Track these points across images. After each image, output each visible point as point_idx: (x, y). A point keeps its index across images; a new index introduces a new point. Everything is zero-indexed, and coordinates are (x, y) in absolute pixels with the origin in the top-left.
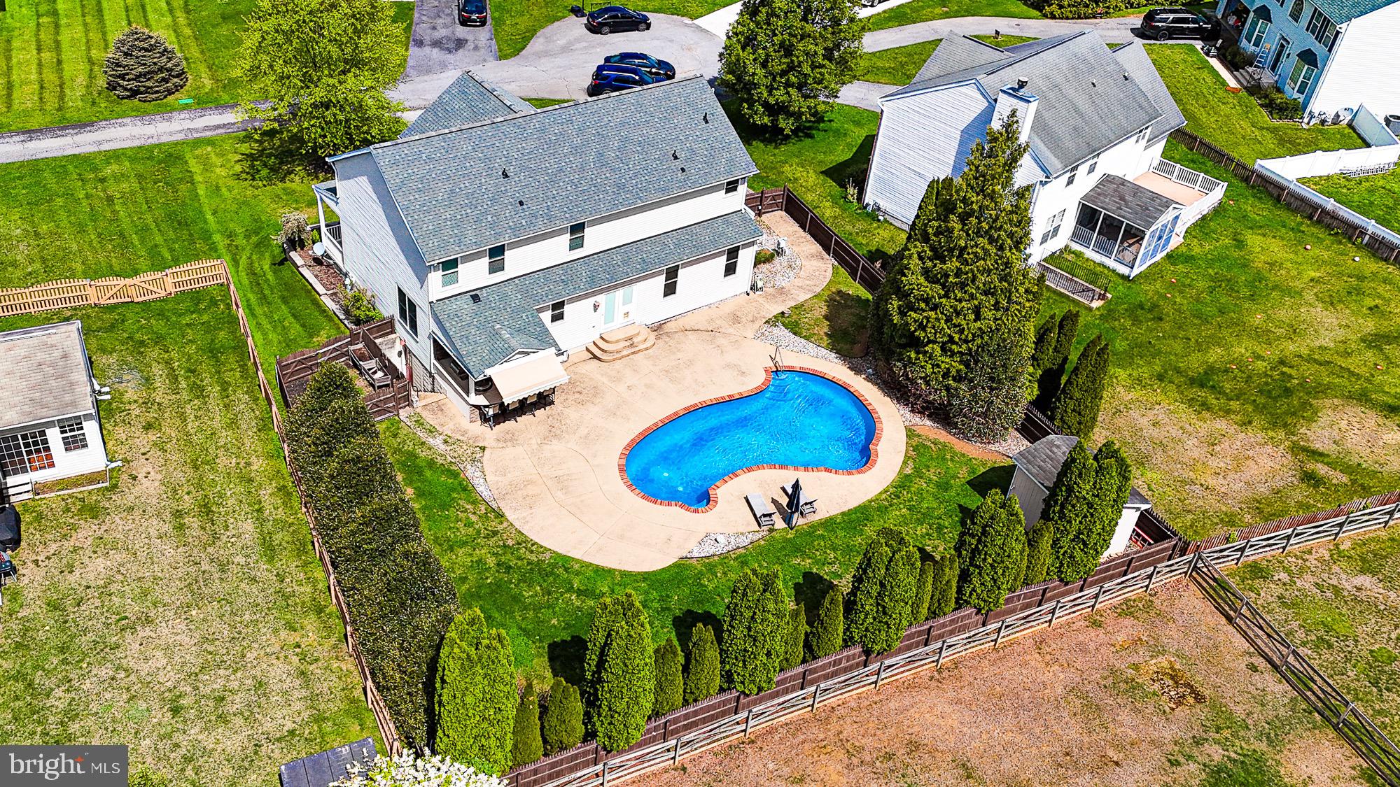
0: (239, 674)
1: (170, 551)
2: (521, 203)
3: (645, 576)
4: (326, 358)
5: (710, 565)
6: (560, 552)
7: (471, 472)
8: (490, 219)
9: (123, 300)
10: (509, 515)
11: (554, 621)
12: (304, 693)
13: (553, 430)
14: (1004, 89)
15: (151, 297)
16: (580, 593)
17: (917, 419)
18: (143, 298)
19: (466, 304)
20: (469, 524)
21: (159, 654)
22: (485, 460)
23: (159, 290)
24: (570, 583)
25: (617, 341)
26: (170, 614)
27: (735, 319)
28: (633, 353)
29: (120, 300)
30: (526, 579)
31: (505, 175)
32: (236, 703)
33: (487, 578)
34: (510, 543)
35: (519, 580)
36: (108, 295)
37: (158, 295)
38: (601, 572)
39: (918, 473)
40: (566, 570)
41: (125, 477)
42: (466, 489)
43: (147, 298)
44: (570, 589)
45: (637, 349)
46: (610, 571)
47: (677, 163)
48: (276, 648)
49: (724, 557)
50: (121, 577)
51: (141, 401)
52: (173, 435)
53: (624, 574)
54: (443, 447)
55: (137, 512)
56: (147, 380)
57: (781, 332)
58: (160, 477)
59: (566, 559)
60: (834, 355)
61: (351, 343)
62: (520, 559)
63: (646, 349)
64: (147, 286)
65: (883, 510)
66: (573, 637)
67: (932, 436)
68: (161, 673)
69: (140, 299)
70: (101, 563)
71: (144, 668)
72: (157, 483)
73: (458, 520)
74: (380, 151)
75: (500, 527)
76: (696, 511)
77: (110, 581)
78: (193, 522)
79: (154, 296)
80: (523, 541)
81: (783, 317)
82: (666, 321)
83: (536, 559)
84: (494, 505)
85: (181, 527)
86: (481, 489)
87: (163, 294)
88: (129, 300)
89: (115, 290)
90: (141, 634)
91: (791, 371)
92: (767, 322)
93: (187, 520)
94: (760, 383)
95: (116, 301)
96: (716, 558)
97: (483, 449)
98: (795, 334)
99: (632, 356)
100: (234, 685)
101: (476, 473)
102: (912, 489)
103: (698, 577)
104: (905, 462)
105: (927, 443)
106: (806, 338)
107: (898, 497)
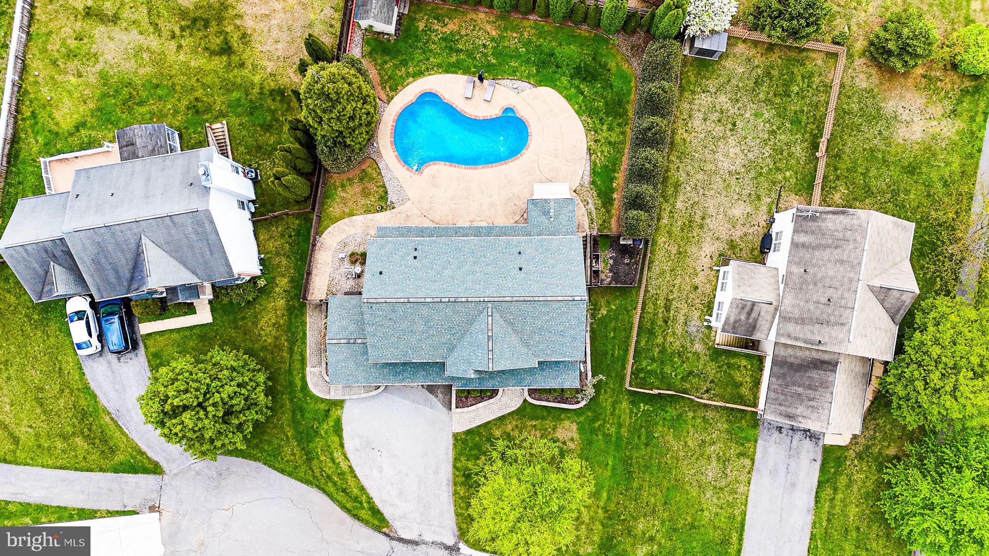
0: (709, 129)
1: (711, 207)
2: (520, 253)
3: (554, 87)
5: (527, 78)
6: (578, 117)
7: (587, 179)
10: (585, 148)
11: (599, 85)
12: (693, 107)
16: (582, 93)
20: (602, 152)
21: (731, 155)
22: (578, 184)
24: (583, 101)
26: (721, 172)
30: (598, 111)
32: (715, 116)
33: (611, 120)
34: (593, 133)
35: (600, 112)
38: (568, 98)
39: (408, 74)
40: (581, 107)
41: (715, 259)
42: (594, 172)
44: (585, 97)
46: (566, 97)
47: (416, 254)
48: (694, 134)
49: (520, 79)
50: (733, 201)
51: (694, 308)
53: (561, 93)
54: (590, 201)
55: (716, 235)
58: (701, 253)
59: (577, 113)
62: (594, 123)
65: (439, 66)
68: (733, 145)
70: (737, 212)
71: (737, 150)
72: (704, 249)
73: (605, 156)
75: (592, 143)
76: (514, 107)
77: (736, 201)
78: (697, 218)
80: (588, 130)
81: (384, 208)
83: (589, 119)
84: (588, 156)
85: (703, 218)
86: (589, 168)
90: (734, 168)
92: (393, 208)
93: (699, 221)
96: (523, 80)
97: (576, 190)
100: (713, 125)
101: (585, 177)
102: (418, 68)
103: (536, 75)
104: (408, 85)
105: (388, 89)
106: (384, 186)
107: (427, 69)
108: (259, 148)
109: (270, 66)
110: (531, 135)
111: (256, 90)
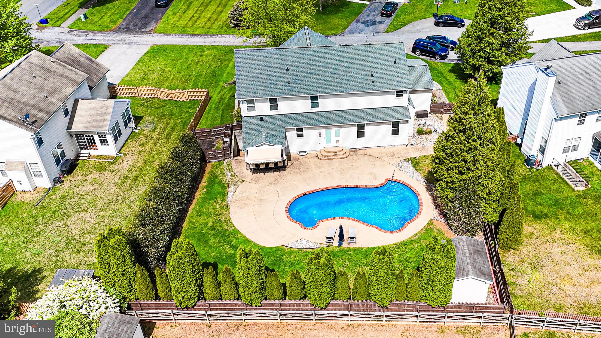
1: (113, 189)
2: (289, 83)
3: (263, 248)
4: (215, 133)
5: (292, 252)
6: (237, 228)
7: (231, 189)
8: (272, 87)
9: (170, 98)
10: (232, 209)
11: (213, 254)
13: (276, 181)
14: (541, 68)
15: (180, 99)
16: (231, 246)
17: (439, 218)
18: (177, 99)
19: (257, 121)
20: (214, 208)
21: (80, 223)
22: (240, 186)
23: (183, 97)
24: (232, 240)
25: (329, 152)
26: (94, 211)
27: (392, 155)
28: (334, 159)
29: (168, 98)
30: (216, 235)
31: (287, 70)
33: (203, 230)
34: (223, 219)
35: (213, 235)
36: (164, 96)
37: (182, 99)
39: (417, 241)
40: (234, 236)
41: (120, 160)
42: (224, 195)
43: (178, 99)
44: (229, 244)
45: (337, 157)
46: (251, 242)
47: (372, 78)
49: (300, 250)
50: (91, 194)
52: (147, 149)
54: (229, 177)
55: (114, 173)
56: (155, 128)
57: (409, 165)
58: (131, 163)
59: (238, 232)
60: (424, 180)
61: (225, 129)
62: (221, 227)
63: (342, 158)
64: (178, 95)
66: (214, 262)
67: (439, 226)
68: (75, 230)
69: (176, 99)
70: (90, 187)
72: (129, 165)
73: (212, 206)
74: (238, 51)
75: (225, 213)
76: (305, 228)
77: (86, 194)
78: (128, 182)
79: (181, 99)
80: (228, 220)
81: (415, 159)
82: (360, 149)
83: (226, 229)
84: (229, 204)
85: (123, 182)
86: (229, 196)
87: (184, 99)
88: (172, 99)
89: (167, 94)
90: (80, 215)
91: (398, 182)
92: (405, 159)
93: (127, 180)
94: (378, 184)
95: (167, 98)
96: (297, 250)
97: (243, 181)
98: (414, 167)
99: (334, 160)
101: (233, 190)
102: (408, 247)
103: (282, 255)
104: (416, 234)
105: (434, 229)
106: (417, 170)
107: (399, 248)
108: (537, 181)
109: (558, 234)
110: (286, 211)
111: (562, 217)
